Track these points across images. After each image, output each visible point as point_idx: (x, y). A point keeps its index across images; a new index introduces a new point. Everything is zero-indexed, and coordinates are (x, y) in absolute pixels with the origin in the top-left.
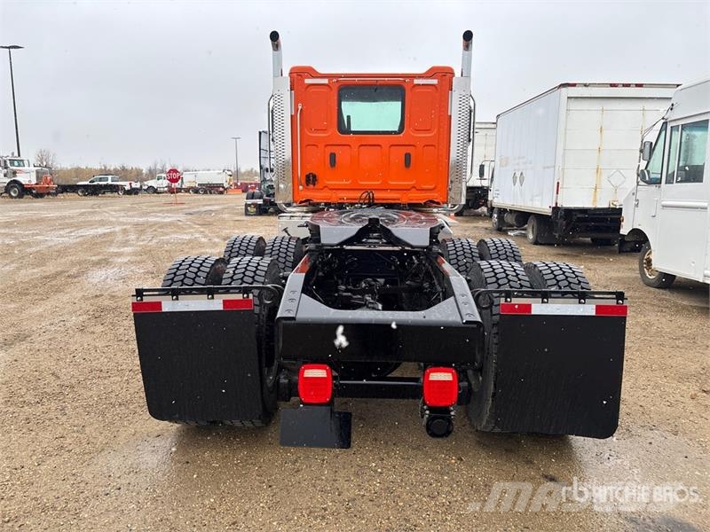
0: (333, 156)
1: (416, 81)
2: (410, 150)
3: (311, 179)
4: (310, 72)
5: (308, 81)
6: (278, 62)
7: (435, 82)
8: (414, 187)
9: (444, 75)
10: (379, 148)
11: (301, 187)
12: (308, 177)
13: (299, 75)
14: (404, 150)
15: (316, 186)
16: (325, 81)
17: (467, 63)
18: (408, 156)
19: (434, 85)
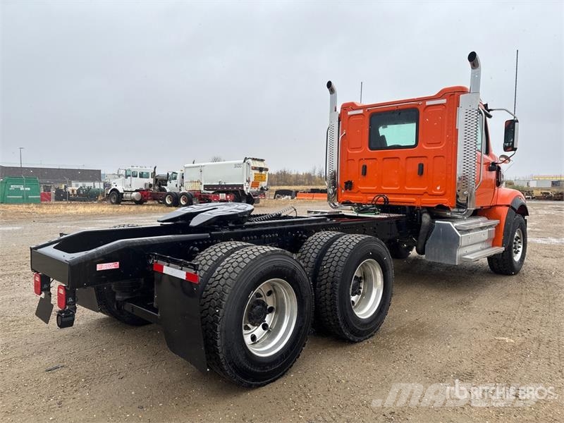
0: (365, 168)
1: (428, 103)
2: (422, 161)
3: (349, 185)
4: (352, 106)
5: (350, 113)
6: (333, 101)
7: (444, 101)
8: (427, 192)
9: (453, 95)
10: (398, 160)
11: (343, 191)
12: (346, 183)
13: (345, 109)
14: (416, 162)
15: (352, 191)
16: (361, 111)
17: (476, 81)
18: (421, 167)
19: (443, 104)
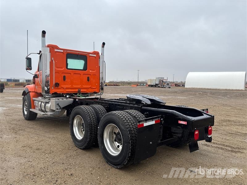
0: (64, 77)
1: (90, 55)
2: (89, 76)
3: (57, 85)
4: (57, 47)
5: (56, 50)
7: (95, 56)
8: (90, 88)
9: (97, 54)
10: (80, 75)
11: (53, 88)
13: (52, 48)
14: (87, 76)
15: (59, 87)
16: (62, 51)
17: (103, 51)
18: (88, 78)
19: (94, 57)
